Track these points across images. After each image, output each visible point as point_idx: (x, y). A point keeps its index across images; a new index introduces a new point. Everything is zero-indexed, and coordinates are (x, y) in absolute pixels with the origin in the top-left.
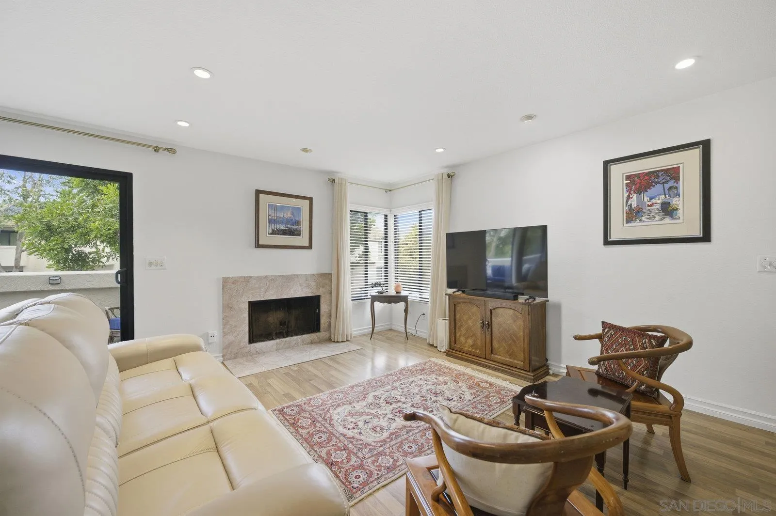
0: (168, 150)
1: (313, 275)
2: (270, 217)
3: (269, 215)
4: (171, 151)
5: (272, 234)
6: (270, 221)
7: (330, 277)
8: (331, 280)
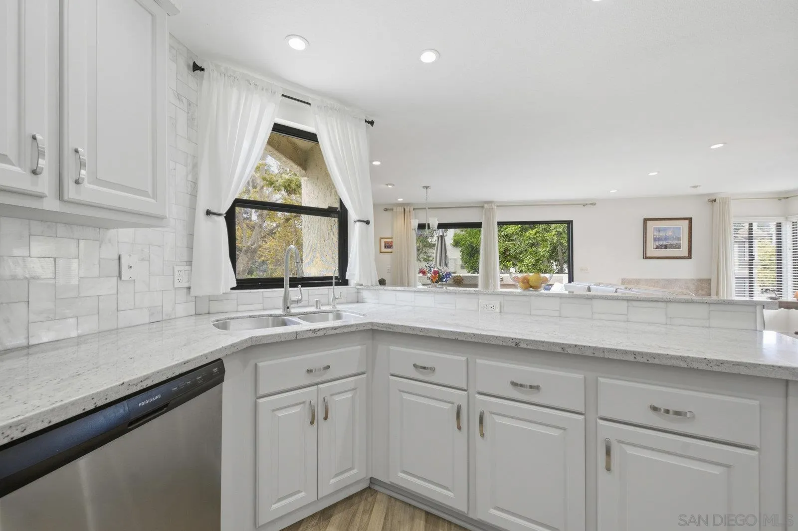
0: (592, 204)
1: (693, 279)
2: (655, 237)
3: (654, 235)
4: (593, 204)
5: (656, 248)
6: (655, 240)
7: (709, 282)
8: (710, 284)
